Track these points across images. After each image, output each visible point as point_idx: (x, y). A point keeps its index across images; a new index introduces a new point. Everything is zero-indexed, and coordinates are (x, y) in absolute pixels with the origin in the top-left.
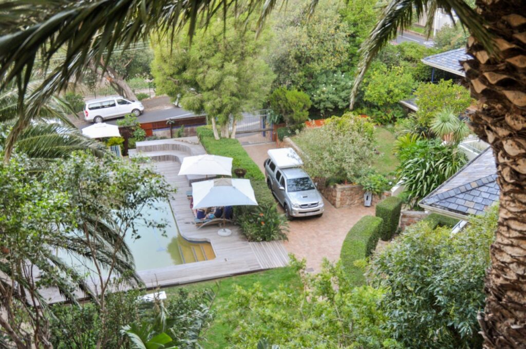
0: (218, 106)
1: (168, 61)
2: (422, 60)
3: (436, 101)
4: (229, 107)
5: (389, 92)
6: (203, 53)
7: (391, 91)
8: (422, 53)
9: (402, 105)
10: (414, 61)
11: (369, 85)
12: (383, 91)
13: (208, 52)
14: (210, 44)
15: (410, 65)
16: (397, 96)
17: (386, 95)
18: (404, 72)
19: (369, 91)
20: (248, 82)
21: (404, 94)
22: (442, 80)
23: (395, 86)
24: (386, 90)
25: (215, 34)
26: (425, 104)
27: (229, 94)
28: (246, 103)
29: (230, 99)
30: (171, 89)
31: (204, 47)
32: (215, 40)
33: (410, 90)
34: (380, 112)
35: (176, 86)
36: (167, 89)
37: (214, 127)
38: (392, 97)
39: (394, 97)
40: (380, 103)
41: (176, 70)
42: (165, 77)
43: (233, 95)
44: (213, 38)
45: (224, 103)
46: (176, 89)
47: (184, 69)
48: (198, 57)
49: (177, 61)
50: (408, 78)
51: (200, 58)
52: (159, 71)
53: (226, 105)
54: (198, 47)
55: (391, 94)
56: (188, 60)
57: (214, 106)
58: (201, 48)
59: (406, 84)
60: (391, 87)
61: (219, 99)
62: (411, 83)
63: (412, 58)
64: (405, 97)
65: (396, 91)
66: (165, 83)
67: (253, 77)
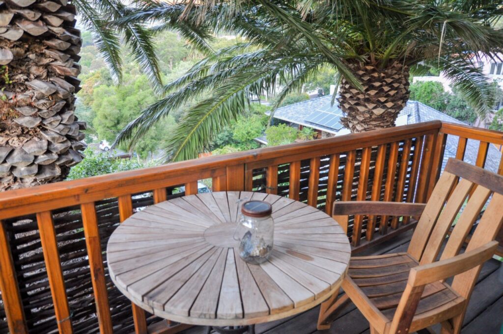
0: (142, 146)
1: (109, 118)
2: (265, 113)
3: (278, 137)
4: (150, 146)
5: (248, 133)
6: (131, 112)
7: (249, 132)
8: (264, 109)
9: (256, 141)
10: (260, 114)
11: (235, 130)
12: (245, 132)
13: (135, 111)
14: (136, 106)
15: (258, 116)
16: (253, 135)
17: (246, 135)
18: (256, 121)
19: (236, 133)
20: (162, 130)
21: (257, 134)
22: (280, 124)
23: (251, 129)
24: (246, 132)
25: (139, 99)
26: (272, 138)
27: (150, 138)
28: (161, 143)
29: (151, 141)
30: (109, 136)
31: (132, 108)
32: (139, 104)
33: (260, 131)
34: (243, 146)
35: (113, 134)
36: (107, 136)
37: (138, 161)
38: (250, 136)
39: (251, 136)
40: (243, 140)
41: (113, 124)
42: (105, 128)
43: (152, 138)
44: (137, 102)
45: (147, 144)
46: (113, 136)
47: (118, 123)
48: (129, 115)
49: (114, 118)
50: (258, 124)
51: (130, 115)
52: (99, 125)
53: (148, 145)
54: (128, 109)
55: (250, 134)
56: (122, 117)
57: (140, 146)
58: (130, 108)
59: (258, 128)
60: (249, 130)
61: (143, 142)
62: (261, 127)
63: (259, 112)
64: (257, 136)
65: (253, 132)
66: (105, 133)
67: (165, 126)
